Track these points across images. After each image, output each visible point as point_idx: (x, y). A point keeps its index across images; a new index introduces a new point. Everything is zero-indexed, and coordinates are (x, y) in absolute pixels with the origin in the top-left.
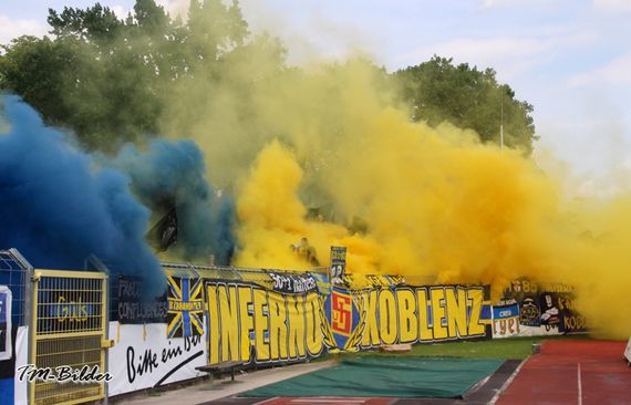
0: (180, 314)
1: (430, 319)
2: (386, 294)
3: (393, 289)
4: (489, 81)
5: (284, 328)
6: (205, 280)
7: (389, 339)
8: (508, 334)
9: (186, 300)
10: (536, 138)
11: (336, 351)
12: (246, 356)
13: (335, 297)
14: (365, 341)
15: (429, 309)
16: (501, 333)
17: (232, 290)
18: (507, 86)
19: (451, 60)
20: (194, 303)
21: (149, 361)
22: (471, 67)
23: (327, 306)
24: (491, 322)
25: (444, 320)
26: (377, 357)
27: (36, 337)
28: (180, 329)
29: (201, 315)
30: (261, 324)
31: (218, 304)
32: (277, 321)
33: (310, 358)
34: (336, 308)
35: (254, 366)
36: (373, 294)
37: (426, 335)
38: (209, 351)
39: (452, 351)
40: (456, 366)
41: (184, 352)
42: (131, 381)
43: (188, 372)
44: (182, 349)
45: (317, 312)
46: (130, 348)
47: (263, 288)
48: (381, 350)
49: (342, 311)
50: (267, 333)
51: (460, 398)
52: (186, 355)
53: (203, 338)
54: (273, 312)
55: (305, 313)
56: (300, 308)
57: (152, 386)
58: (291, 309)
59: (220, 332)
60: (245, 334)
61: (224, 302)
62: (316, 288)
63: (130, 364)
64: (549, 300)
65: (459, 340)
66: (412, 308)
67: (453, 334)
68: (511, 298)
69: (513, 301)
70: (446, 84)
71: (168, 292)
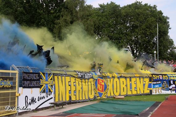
0: (44, 85)
1: (131, 88)
2: (116, 79)
3: (118, 78)
4: (154, 9)
5: (81, 90)
6: (54, 74)
7: (117, 94)
8: (157, 93)
9: (47, 80)
10: (170, 28)
11: (99, 98)
12: (68, 99)
13: (99, 80)
14: (109, 95)
15: (131, 85)
16: (155, 93)
17: (63, 77)
18: (161, 11)
19: (141, 2)
20: (49, 82)
21: (33, 101)
22: (149, 5)
23: (96, 83)
24: (151, 89)
25: (136, 88)
26: (112, 100)
28: (44, 90)
29: (52, 86)
30: (73, 89)
31: (58, 82)
32: (79, 88)
33: (90, 100)
34: (99, 84)
35: (70, 103)
36: (112, 79)
37: (129, 93)
38: (55, 98)
39: (138, 98)
40: (139, 104)
41: (46, 98)
43: (47, 104)
44: (45, 96)
45: (92, 85)
46: (26, 96)
47: (74, 77)
48: (114, 98)
49: (101, 85)
50: (75, 91)
51: (138, 115)
52: (46, 99)
53: (53, 93)
54: (77, 85)
55: (88, 85)
56: (87, 84)
57: (34, 109)
58: (84, 84)
59: (59, 91)
60: (68, 92)
61: (60, 82)
62: (93, 77)
63: (26, 102)
64: (172, 82)
65: (141, 95)
66: (125, 84)
67: (138, 93)
68: (159, 81)
69: (160, 82)
70: (140, 10)
71: (40, 78)
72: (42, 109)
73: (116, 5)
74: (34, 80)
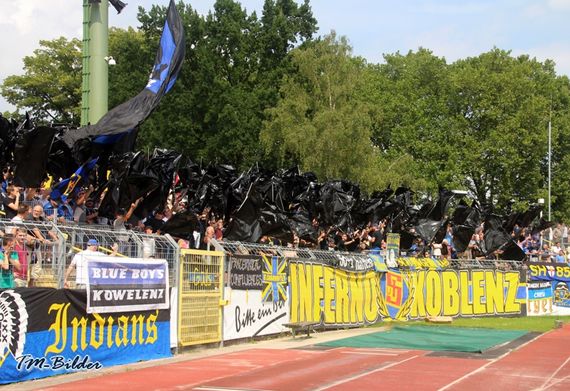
0: (270, 284)
1: (470, 297)
2: (433, 274)
3: (439, 271)
4: (548, 72)
5: (346, 299)
7: (434, 311)
8: (541, 313)
9: (275, 274)
11: (389, 320)
12: (317, 319)
13: (389, 274)
14: (413, 313)
15: (470, 290)
16: (535, 311)
17: (308, 267)
19: (509, 52)
20: (280, 276)
21: (249, 317)
22: (531, 58)
23: (382, 283)
24: (526, 301)
25: (483, 297)
26: (422, 325)
27: (182, 296)
28: (271, 296)
29: (285, 286)
30: (329, 295)
31: (298, 278)
32: (342, 293)
33: (368, 324)
34: (389, 284)
35: (322, 328)
36: (422, 274)
37: (466, 310)
38: (291, 313)
39: (487, 323)
41: (273, 312)
42: (238, 331)
43: (275, 328)
44: (272, 310)
45: (374, 287)
46: (238, 307)
47: (331, 266)
48: (427, 320)
49: (395, 287)
50: (333, 301)
51: (480, 352)
52: (274, 315)
53: (287, 303)
54: (339, 286)
55: (363, 287)
56: (360, 283)
57: (251, 335)
58: (353, 283)
59: (299, 300)
60: (317, 302)
61: (302, 276)
62: (374, 267)
63: (237, 319)
65: (496, 316)
66: (455, 287)
67: (490, 310)
68: (545, 281)
69: (548, 284)
70: (503, 75)
71: (263, 267)
72: (266, 337)
73: (434, 59)
74: (251, 273)
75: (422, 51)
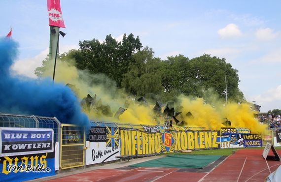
0: (110, 139)
1: (199, 142)
2: (184, 133)
3: (186, 132)
4: (223, 62)
5: (147, 144)
6: (120, 128)
7: (184, 148)
8: (226, 147)
9: (113, 134)
10: (239, 81)
11: (166, 152)
12: (134, 153)
13: (166, 134)
14: (176, 149)
15: (199, 139)
16: (224, 147)
17: (129, 131)
18: (229, 64)
19: (210, 55)
20: (115, 136)
21: (100, 154)
22: (217, 58)
23: (163, 137)
24: (220, 143)
25: (204, 142)
26: (179, 154)
27: (62, 146)
28: (110, 144)
29: (118, 140)
30: (139, 143)
31: (124, 136)
32: (145, 142)
33: (157, 154)
34: (166, 138)
35: (137, 157)
36: (179, 133)
37: (197, 147)
38: (121, 152)
39: (206, 152)
41: (112, 151)
42: (94, 160)
43: (113, 158)
44: (111, 150)
45: (159, 139)
46: (93, 150)
47: (140, 131)
48: (181, 152)
49: (168, 139)
50: (141, 146)
51: (202, 168)
52: (113, 153)
53: (119, 147)
54: (144, 139)
55: (155, 139)
56: (153, 138)
57: (101, 162)
58: (150, 138)
59: (125, 145)
60: (134, 146)
61: (126, 135)
62: (159, 131)
63: (93, 155)
64: (240, 136)
65: (209, 149)
66: (193, 138)
67: (207, 147)
68: (227, 135)
69: (228, 136)
70: (208, 63)
72: (109, 162)
73: (185, 58)
74: (101, 134)
75: (180, 55)
